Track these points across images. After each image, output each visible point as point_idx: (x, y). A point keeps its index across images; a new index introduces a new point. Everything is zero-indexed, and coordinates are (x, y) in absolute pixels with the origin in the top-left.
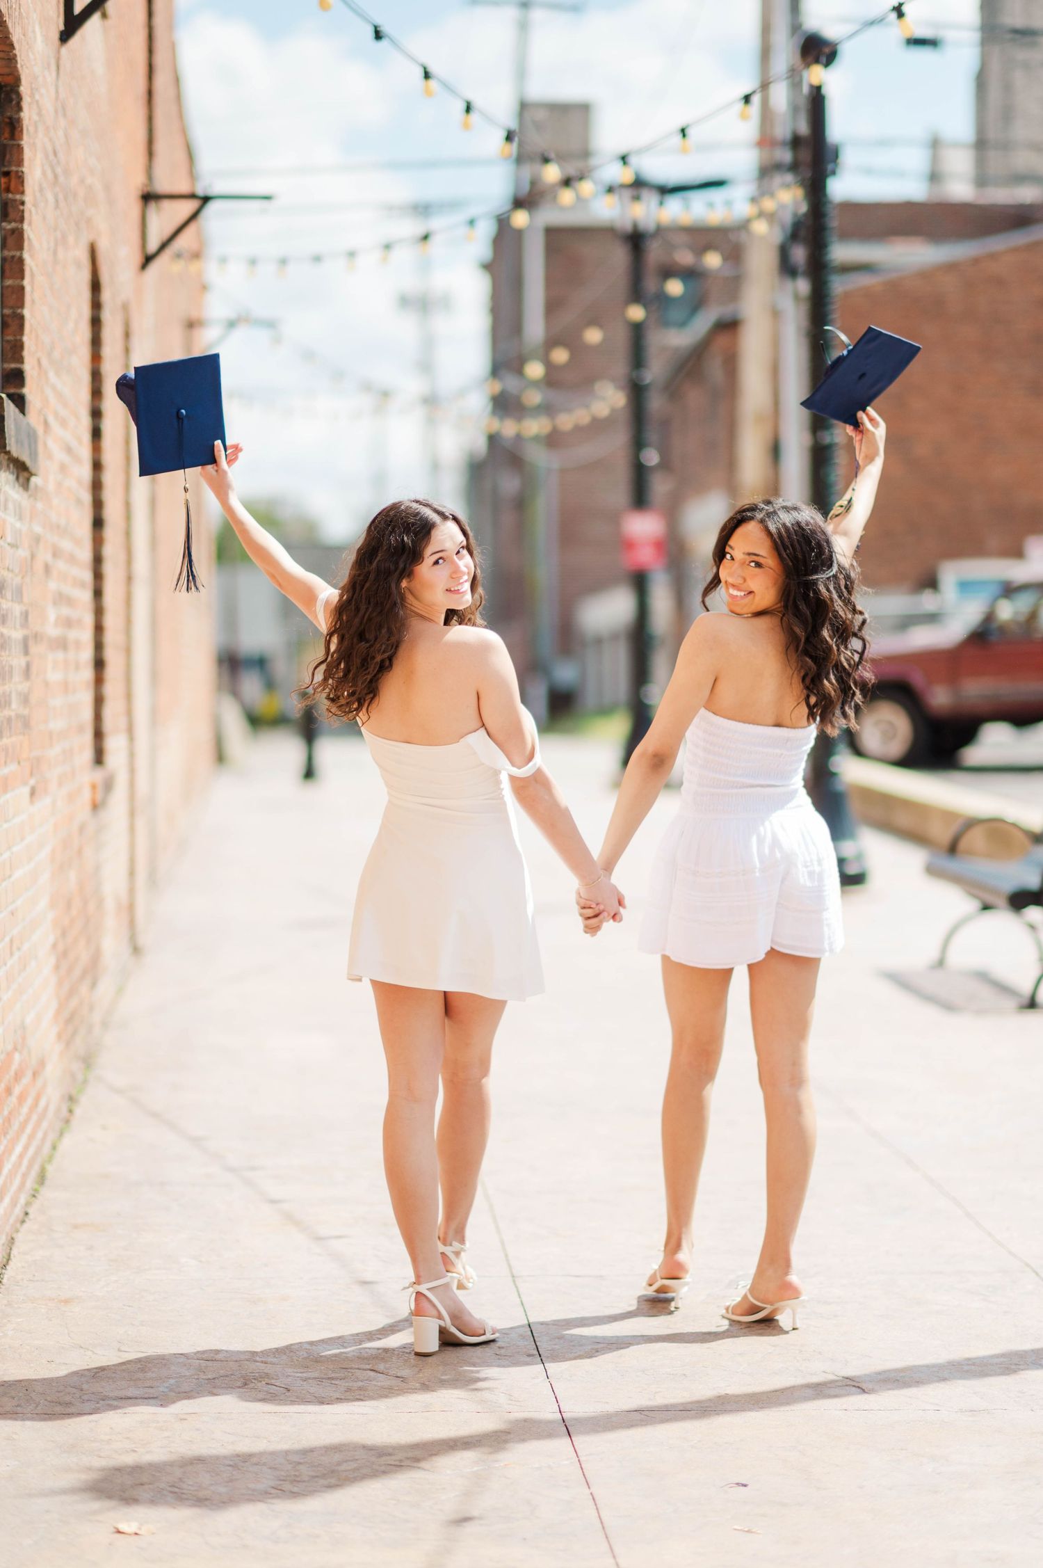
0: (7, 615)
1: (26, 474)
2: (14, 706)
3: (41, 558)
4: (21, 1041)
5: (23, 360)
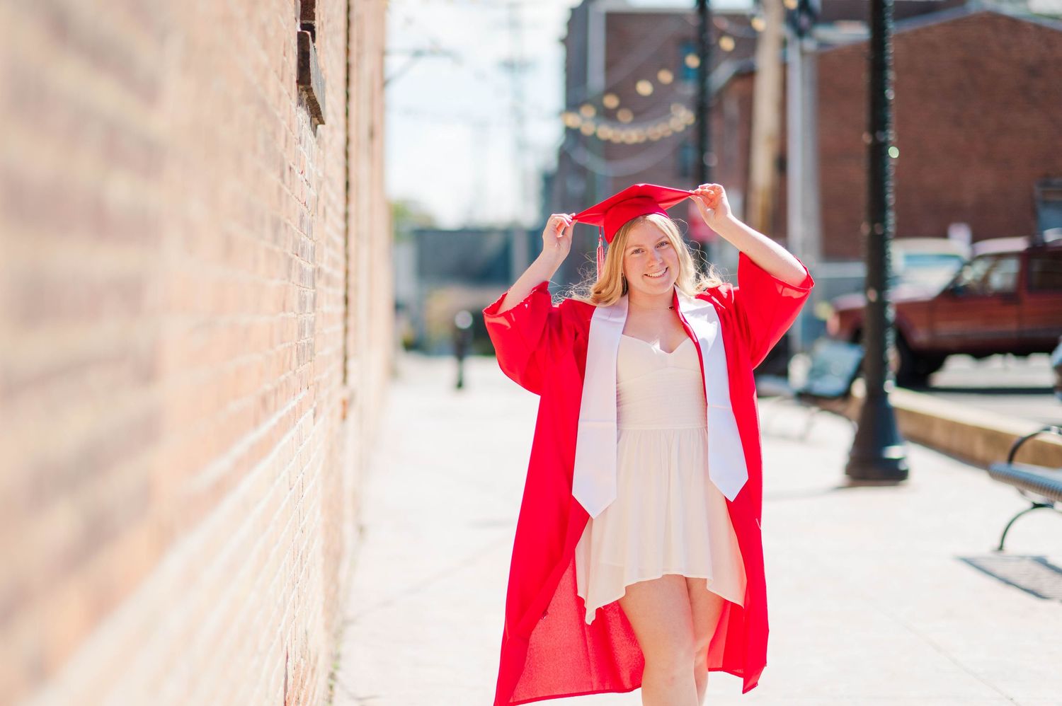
0: (304, 247)
1: (316, 120)
2: (306, 336)
3: (322, 202)
4: (304, 646)
5: (314, 17)
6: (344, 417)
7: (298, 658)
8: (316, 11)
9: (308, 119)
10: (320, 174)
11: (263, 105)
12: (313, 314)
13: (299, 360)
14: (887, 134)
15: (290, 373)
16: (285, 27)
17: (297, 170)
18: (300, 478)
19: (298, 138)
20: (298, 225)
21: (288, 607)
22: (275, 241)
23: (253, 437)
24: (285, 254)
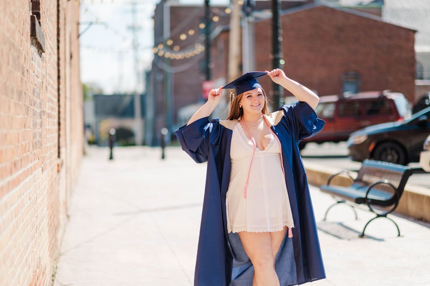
0: (35, 102)
1: (40, 51)
2: (37, 138)
3: (45, 84)
4: (39, 264)
5: (40, 9)
6: (58, 171)
7: (36, 268)
8: (40, 7)
9: (37, 50)
10: (44, 73)
11: (13, 45)
12: (41, 129)
13: (33, 148)
14: (279, 55)
15: (29, 153)
16: (24, 13)
17: (31, 71)
18: (35, 195)
19: (32, 58)
20: (32, 93)
21: (30, 247)
22: (20, 100)
23: (9, 178)
24: (25, 105)
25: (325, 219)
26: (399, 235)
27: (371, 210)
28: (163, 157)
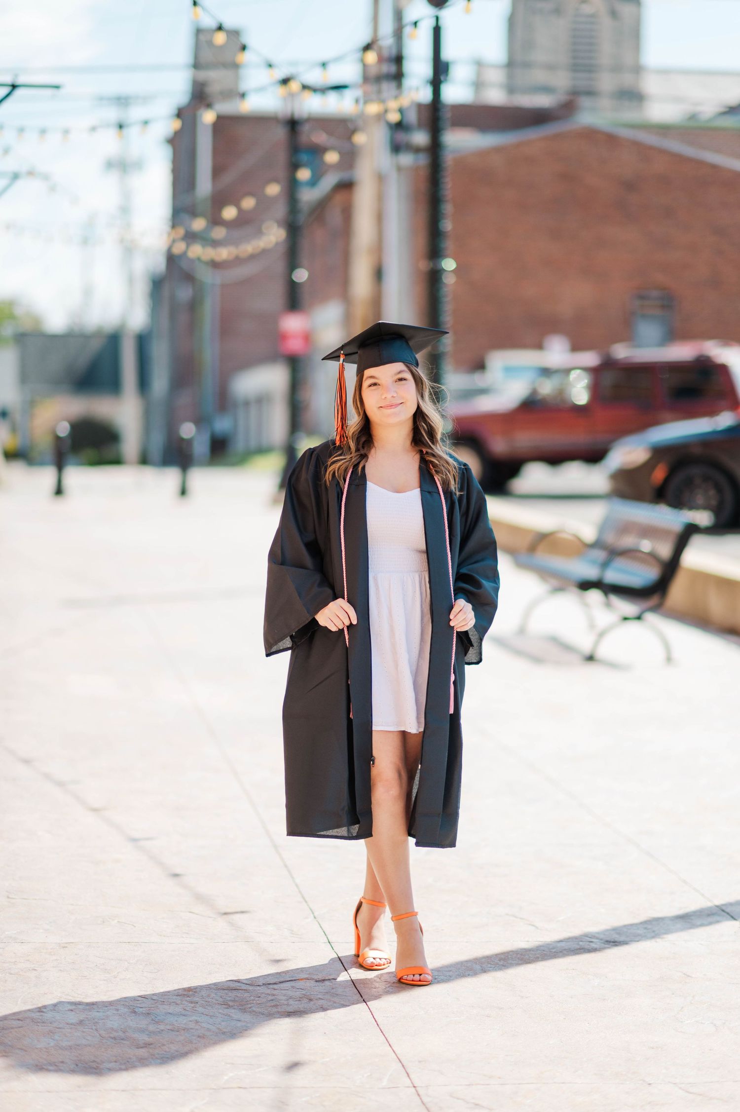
25: (522, 631)
26: (669, 659)
27: (608, 605)
28: (183, 492)
